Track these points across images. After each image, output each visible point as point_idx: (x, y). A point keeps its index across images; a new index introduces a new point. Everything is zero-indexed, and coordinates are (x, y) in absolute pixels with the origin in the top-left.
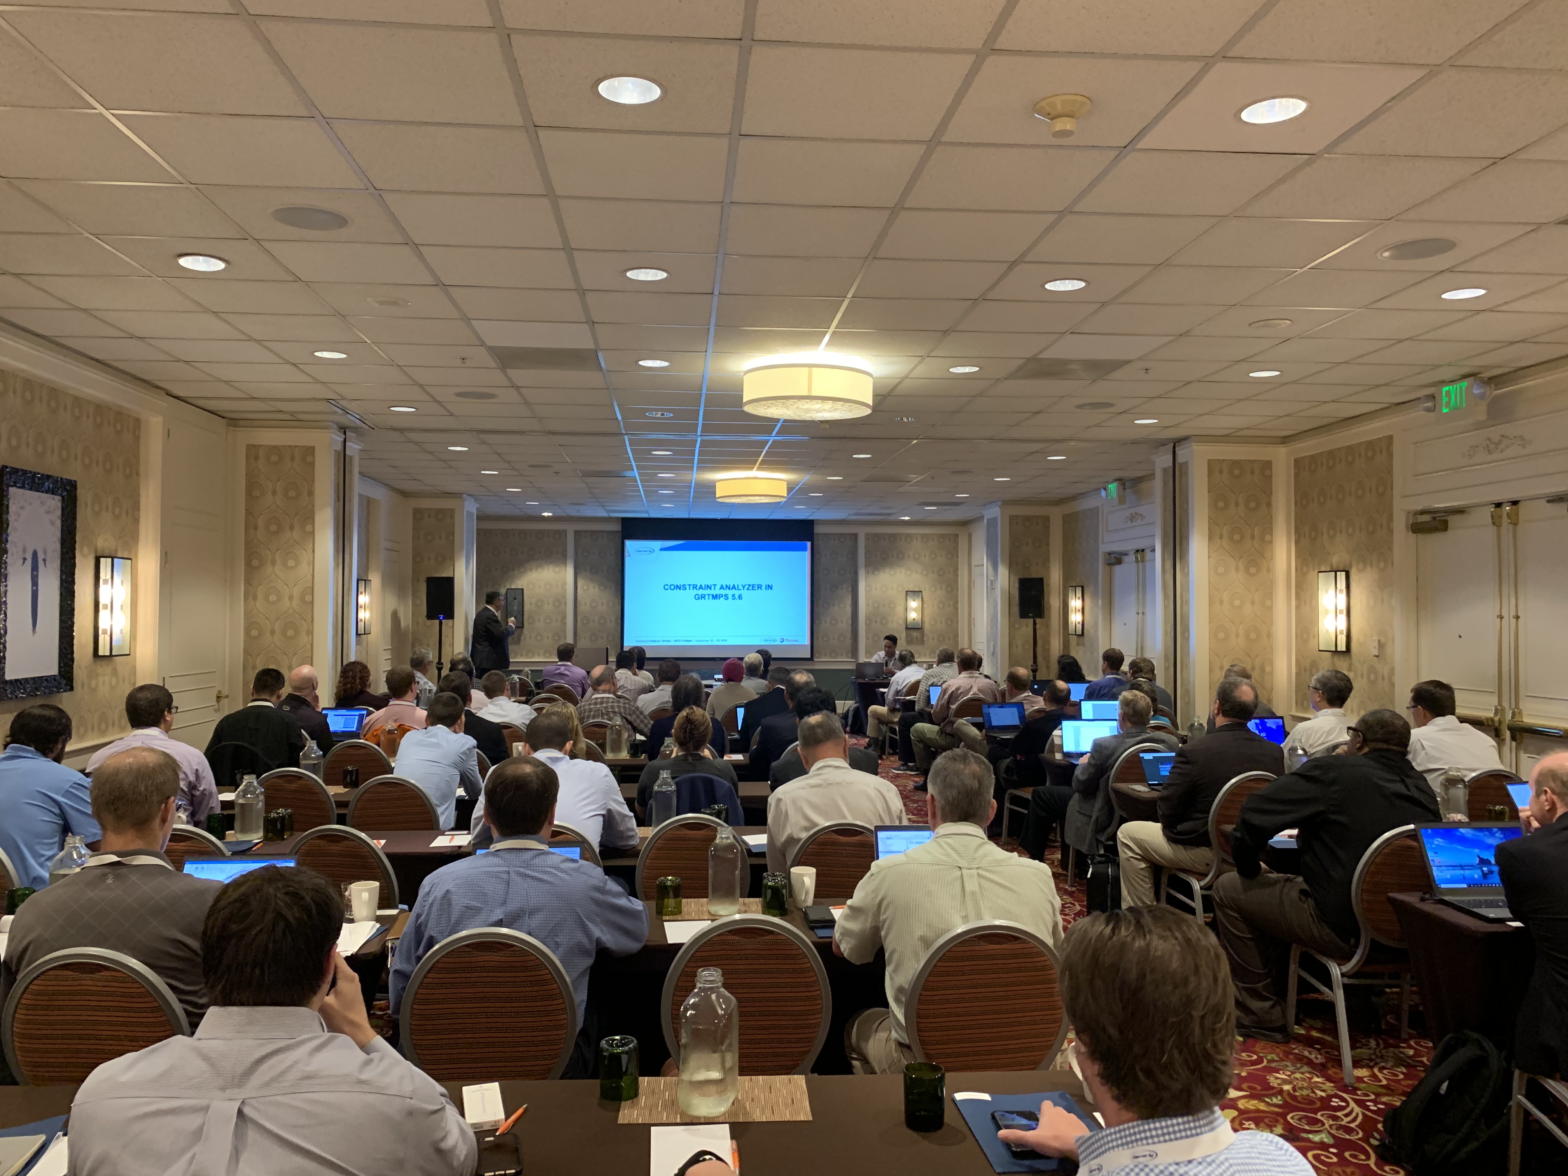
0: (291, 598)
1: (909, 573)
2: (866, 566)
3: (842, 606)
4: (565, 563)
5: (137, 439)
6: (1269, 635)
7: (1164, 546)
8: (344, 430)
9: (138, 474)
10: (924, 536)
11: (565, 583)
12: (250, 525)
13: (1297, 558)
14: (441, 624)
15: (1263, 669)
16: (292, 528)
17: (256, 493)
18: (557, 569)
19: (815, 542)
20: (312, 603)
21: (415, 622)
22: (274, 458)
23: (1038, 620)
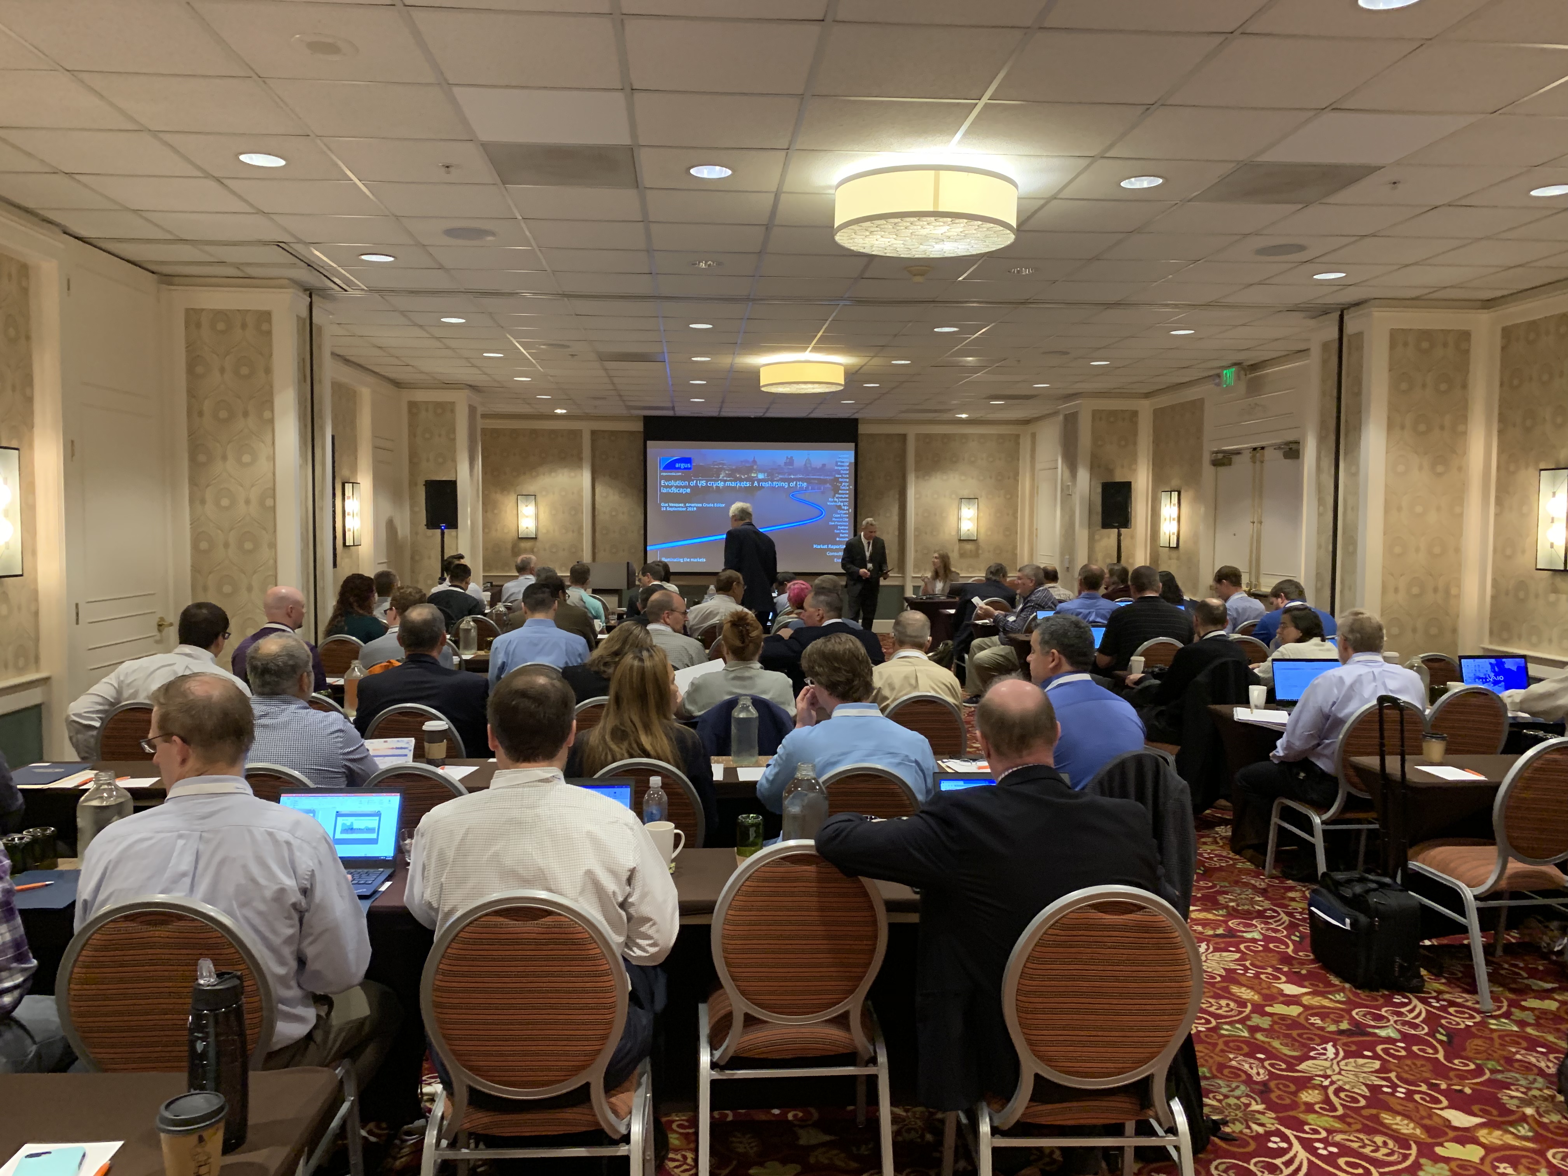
0: (247, 502)
1: (963, 478)
2: (916, 470)
3: (888, 515)
4: (580, 467)
5: (25, 291)
6: (1457, 550)
7: (1321, 440)
8: (310, 292)
9: (28, 338)
10: (982, 436)
11: (581, 490)
12: (194, 411)
13: (1501, 451)
14: (443, 534)
15: (1447, 592)
16: (246, 414)
17: (200, 370)
18: (573, 474)
19: (860, 444)
20: (274, 507)
21: (414, 533)
22: (221, 326)
23: (1123, 530)
